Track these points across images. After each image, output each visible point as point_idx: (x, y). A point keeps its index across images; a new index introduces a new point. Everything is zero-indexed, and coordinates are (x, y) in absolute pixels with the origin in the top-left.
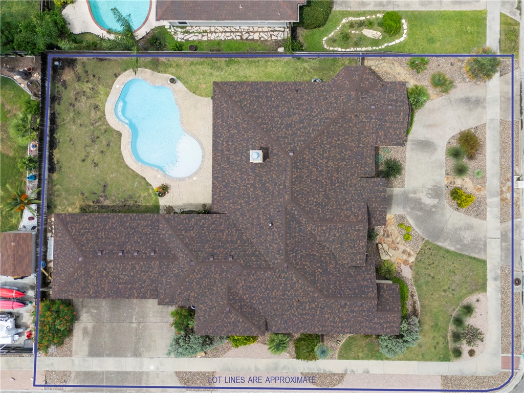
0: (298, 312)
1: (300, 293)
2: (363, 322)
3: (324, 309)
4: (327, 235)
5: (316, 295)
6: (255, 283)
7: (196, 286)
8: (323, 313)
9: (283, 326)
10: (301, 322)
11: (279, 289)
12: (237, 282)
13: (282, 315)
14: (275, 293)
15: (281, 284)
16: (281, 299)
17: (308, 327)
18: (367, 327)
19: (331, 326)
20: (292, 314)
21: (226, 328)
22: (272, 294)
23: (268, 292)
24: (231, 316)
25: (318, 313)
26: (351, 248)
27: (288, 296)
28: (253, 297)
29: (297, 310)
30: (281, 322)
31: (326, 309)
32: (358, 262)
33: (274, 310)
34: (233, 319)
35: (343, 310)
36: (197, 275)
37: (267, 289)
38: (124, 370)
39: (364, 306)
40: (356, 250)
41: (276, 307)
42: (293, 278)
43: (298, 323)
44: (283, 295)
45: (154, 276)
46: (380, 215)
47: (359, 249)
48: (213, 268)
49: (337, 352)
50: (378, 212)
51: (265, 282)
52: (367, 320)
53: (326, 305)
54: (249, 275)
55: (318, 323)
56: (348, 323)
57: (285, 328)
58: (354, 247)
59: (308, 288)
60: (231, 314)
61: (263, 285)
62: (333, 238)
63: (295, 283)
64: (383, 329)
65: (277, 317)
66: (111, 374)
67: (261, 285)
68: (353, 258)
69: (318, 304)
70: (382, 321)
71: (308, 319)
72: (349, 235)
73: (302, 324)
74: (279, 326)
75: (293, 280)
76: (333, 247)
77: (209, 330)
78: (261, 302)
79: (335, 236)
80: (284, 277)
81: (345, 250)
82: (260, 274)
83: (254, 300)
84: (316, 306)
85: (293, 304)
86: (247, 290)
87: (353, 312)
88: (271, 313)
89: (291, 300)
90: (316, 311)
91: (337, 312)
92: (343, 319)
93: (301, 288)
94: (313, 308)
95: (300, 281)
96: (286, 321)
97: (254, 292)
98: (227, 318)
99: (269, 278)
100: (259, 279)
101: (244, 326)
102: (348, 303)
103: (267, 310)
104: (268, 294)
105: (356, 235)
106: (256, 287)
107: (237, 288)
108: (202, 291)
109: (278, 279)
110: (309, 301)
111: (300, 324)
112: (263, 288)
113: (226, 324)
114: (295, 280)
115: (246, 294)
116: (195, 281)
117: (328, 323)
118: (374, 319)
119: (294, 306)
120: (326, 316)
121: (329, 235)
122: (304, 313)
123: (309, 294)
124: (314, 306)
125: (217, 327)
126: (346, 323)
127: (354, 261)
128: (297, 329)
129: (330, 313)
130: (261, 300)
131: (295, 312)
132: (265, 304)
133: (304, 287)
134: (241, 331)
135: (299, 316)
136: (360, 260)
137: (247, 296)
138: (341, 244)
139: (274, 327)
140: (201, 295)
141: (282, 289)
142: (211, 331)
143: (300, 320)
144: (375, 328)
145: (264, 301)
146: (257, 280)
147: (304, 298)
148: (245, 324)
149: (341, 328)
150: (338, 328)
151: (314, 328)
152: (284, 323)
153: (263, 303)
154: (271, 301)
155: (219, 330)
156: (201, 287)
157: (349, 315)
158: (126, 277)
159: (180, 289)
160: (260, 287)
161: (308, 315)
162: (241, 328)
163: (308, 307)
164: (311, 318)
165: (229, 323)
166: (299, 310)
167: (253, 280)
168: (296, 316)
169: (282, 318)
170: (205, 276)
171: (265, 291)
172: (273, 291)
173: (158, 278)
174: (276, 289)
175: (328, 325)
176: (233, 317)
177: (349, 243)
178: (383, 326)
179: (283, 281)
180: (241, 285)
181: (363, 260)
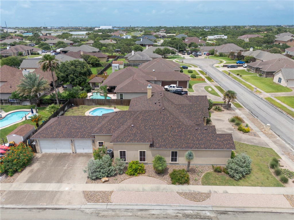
0: (172, 134)
1: (172, 122)
2: (211, 140)
3: (186, 132)
4: (182, 109)
5: (180, 124)
6: (148, 117)
7: (116, 123)
8: (186, 134)
9: (163, 143)
10: (173, 140)
11: (161, 120)
12: (139, 116)
13: (162, 136)
14: (158, 123)
15: (161, 118)
16: (161, 126)
17: (178, 144)
18: (214, 144)
19: (192, 143)
20: (168, 136)
21: (130, 137)
22: (157, 123)
23: (154, 122)
24: (134, 130)
25: (183, 134)
26: (195, 115)
27: (165, 124)
28: (146, 125)
29: (171, 132)
30: (162, 141)
31: (187, 132)
32: (200, 122)
33: (158, 133)
34: (135, 131)
35: (197, 133)
36: (118, 116)
37: (154, 120)
38: (46, 190)
39: (209, 129)
40: (197, 116)
41: (159, 131)
42: (168, 114)
43: (172, 141)
44: (163, 123)
45: (94, 125)
46: (205, 111)
47: (199, 115)
48: (127, 113)
49: (200, 181)
50: (204, 110)
51: (153, 117)
52: (213, 139)
53: (187, 129)
54: (145, 113)
55: (184, 141)
56: (202, 141)
57: (164, 145)
58: (196, 115)
59: (176, 120)
60: (134, 128)
61: (152, 118)
62: (185, 110)
63: (169, 117)
64: (224, 145)
65: (159, 137)
66: (34, 192)
67: (151, 118)
68: (197, 120)
69: (182, 129)
70: (222, 140)
71: (178, 138)
72: (192, 109)
73: (174, 142)
74: (160, 143)
75: (167, 115)
76: (186, 115)
77: (119, 139)
78: (150, 128)
79: (186, 110)
80: (163, 114)
81: (192, 116)
82: (151, 112)
83: (147, 126)
84: (181, 130)
85: (168, 129)
86: (143, 121)
87: (203, 133)
88: (156, 135)
89: (167, 127)
90: (182, 133)
91: (194, 133)
92: (198, 139)
93: (172, 120)
94: (179, 131)
95: (171, 116)
96: (165, 140)
97: (147, 122)
98: (131, 131)
99: (155, 115)
100: (150, 115)
101: (140, 136)
102: (199, 128)
103: (154, 133)
104: (154, 123)
105: (196, 109)
106: (148, 119)
107: (138, 120)
108: (119, 125)
109: (160, 115)
110: (177, 127)
111: (173, 142)
112: (152, 119)
113: (130, 135)
114: (169, 115)
115: (143, 123)
116: (116, 119)
117: (190, 141)
118: (217, 138)
119: (169, 130)
120: (188, 137)
121: (183, 109)
122: (175, 134)
123: (177, 123)
124: (180, 130)
125: (124, 137)
126: (201, 141)
127: (198, 122)
128: (171, 145)
129: (190, 134)
130: (151, 126)
131: (170, 134)
132: (153, 129)
133: (174, 119)
134: (138, 139)
135: (172, 137)
136: (201, 121)
137: (143, 124)
138: (190, 113)
139: (157, 144)
140: (117, 127)
141: (162, 120)
142: (120, 139)
143: (173, 139)
144: (219, 144)
145: (152, 127)
146: (149, 116)
147: (174, 125)
148: (141, 135)
149: (198, 145)
150: (197, 144)
151: (182, 145)
152: (164, 142)
153: (152, 128)
154: (156, 127)
155: (125, 139)
156: (118, 123)
157: (202, 136)
158: (79, 125)
159: (107, 124)
160: (150, 119)
161: (177, 136)
162: (139, 137)
163: (177, 131)
164: (179, 138)
165: (132, 134)
166: (172, 132)
167: (147, 116)
168: (171, 137)
169: (163, 138)
170: (122, 117)
171: (153, 121)
172: (157, 121)
173: (96, 125)
174: (159, 120)
175: (190, 143)
176: (135, 130)
177: (193, 113)
178: (224, 143)
179: (162, 116)
180: (140, 118)
181: (202, 121)
